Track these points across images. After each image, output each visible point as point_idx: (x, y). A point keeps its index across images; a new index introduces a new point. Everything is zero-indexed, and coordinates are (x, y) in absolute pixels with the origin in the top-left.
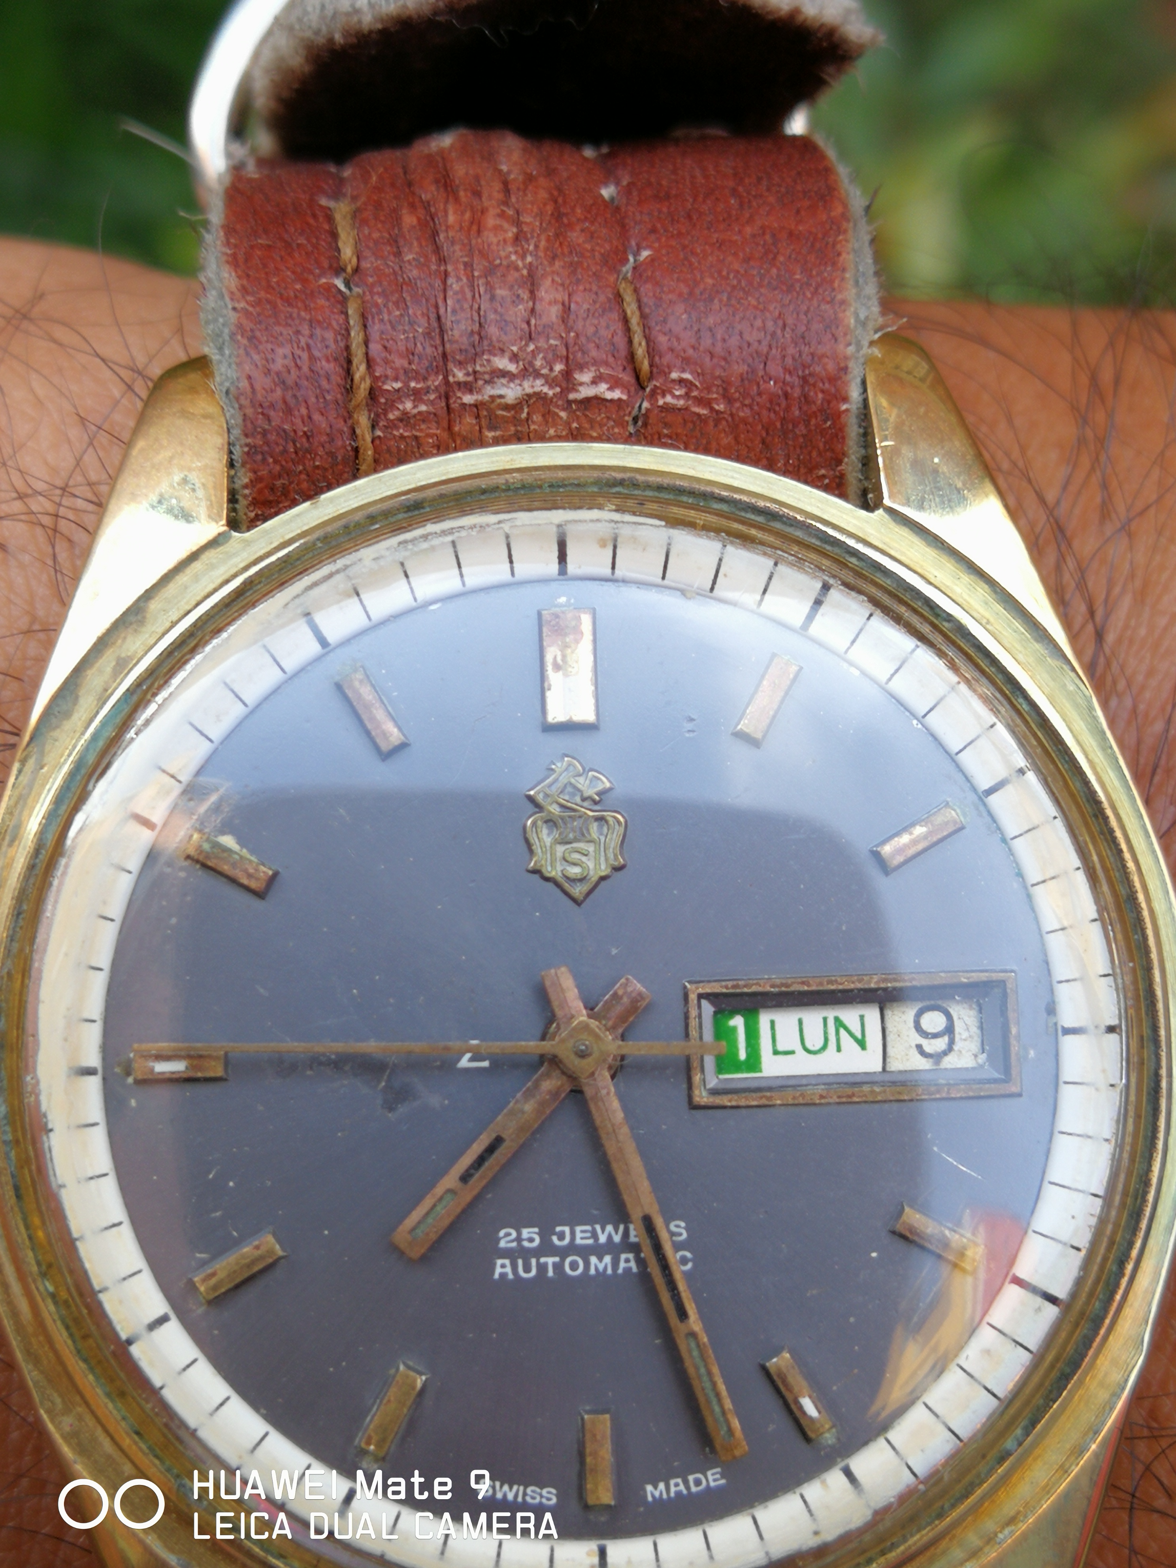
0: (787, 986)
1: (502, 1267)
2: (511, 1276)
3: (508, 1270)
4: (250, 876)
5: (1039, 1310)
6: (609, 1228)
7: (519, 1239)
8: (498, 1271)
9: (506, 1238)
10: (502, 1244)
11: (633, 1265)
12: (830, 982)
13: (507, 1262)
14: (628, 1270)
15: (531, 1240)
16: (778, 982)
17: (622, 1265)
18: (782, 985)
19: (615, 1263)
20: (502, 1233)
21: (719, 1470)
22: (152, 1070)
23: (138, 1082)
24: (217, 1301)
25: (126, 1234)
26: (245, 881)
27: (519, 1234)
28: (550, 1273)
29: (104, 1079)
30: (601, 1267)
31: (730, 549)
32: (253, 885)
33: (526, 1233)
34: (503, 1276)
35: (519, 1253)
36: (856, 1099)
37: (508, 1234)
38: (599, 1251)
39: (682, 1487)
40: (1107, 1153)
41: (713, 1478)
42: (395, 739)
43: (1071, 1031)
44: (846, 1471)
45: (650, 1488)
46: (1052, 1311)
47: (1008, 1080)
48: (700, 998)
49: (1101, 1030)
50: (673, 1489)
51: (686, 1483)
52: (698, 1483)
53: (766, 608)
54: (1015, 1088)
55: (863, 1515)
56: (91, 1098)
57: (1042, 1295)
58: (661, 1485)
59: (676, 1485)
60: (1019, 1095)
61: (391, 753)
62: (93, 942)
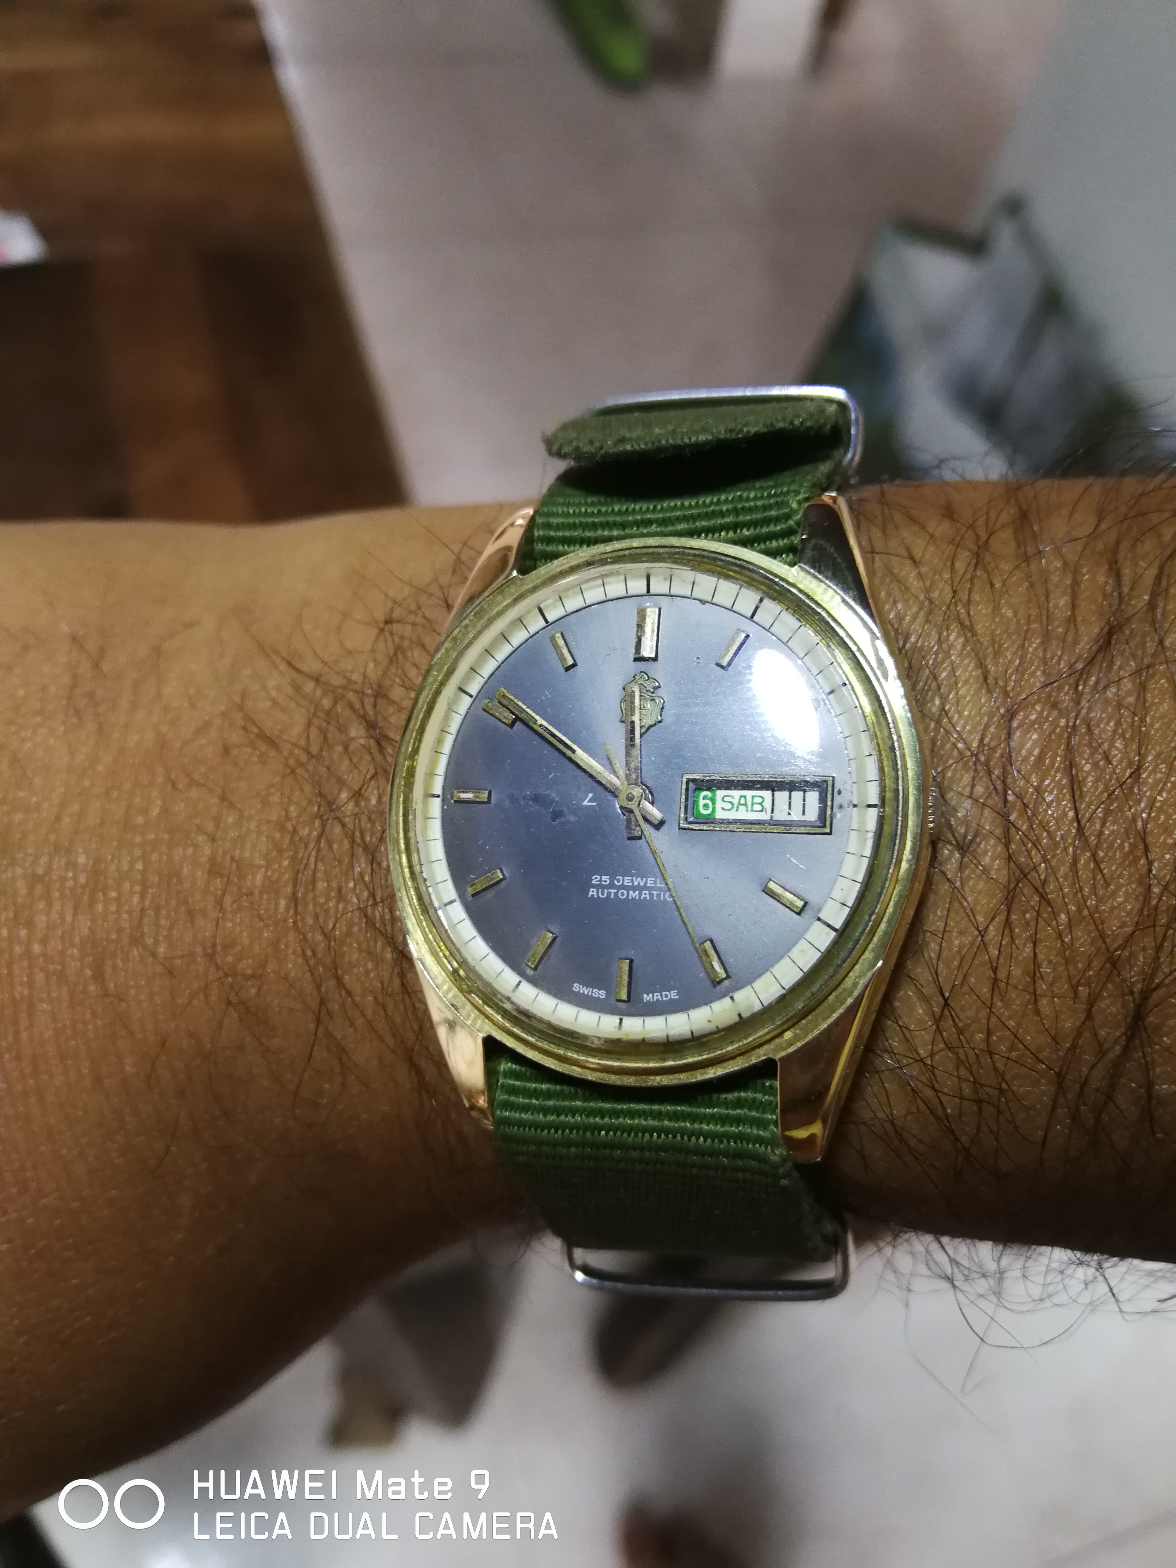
0: (727, 777)
1: (592, 892)
2: (595, 896)
3: (595, 893)
4: (506, 718)
5: (827, 933)
6: (639, 879)
7: (600, 880)
8: (591, 893)
9: (596, 880)
10: (594, 882)
11: (648, 896)
13: (595, 890)
14: (645, 898)
15: (606, 881)
16: (722, 776)
17: (643, 896)
18: (725, 777)
19: (640, 895)
20: (594, 877)
21: (676, 991)
22: (458, 797)
23: (455, 802)
24: (473, 896)
25: (444, 864)
26: (504, 720)
27: (601, 878)
28: (612, 896)
29: (444, 799)
30: (634, 896)
31: (721, 581)
32: (506, 721)
33: (604, 878)
34: (593, 895)
35: (600, 887)
36: (752, 830)
37: (596, 878)
38: (634, 888)
39: (659, 997)
40: (865, 863)
41: (673, 995)
42: (570, 662)
43: (855, 806)
44: (732, 998)
45: (645, 996)
46: (833, 934)
47: (824, 826)
48: (688, 781)
49: (869, 806)
50: (655, 998)
51: (661, 996)
52: (666, 996)
53: (735, 608)
54: (828, 830)
55: (737, 1019)
56: (435, 807)
57: (829, 926)
58: (651, 995)
59: (657, 996)
60: (830, 834)
61: (568, 669)
62: (439, 741)
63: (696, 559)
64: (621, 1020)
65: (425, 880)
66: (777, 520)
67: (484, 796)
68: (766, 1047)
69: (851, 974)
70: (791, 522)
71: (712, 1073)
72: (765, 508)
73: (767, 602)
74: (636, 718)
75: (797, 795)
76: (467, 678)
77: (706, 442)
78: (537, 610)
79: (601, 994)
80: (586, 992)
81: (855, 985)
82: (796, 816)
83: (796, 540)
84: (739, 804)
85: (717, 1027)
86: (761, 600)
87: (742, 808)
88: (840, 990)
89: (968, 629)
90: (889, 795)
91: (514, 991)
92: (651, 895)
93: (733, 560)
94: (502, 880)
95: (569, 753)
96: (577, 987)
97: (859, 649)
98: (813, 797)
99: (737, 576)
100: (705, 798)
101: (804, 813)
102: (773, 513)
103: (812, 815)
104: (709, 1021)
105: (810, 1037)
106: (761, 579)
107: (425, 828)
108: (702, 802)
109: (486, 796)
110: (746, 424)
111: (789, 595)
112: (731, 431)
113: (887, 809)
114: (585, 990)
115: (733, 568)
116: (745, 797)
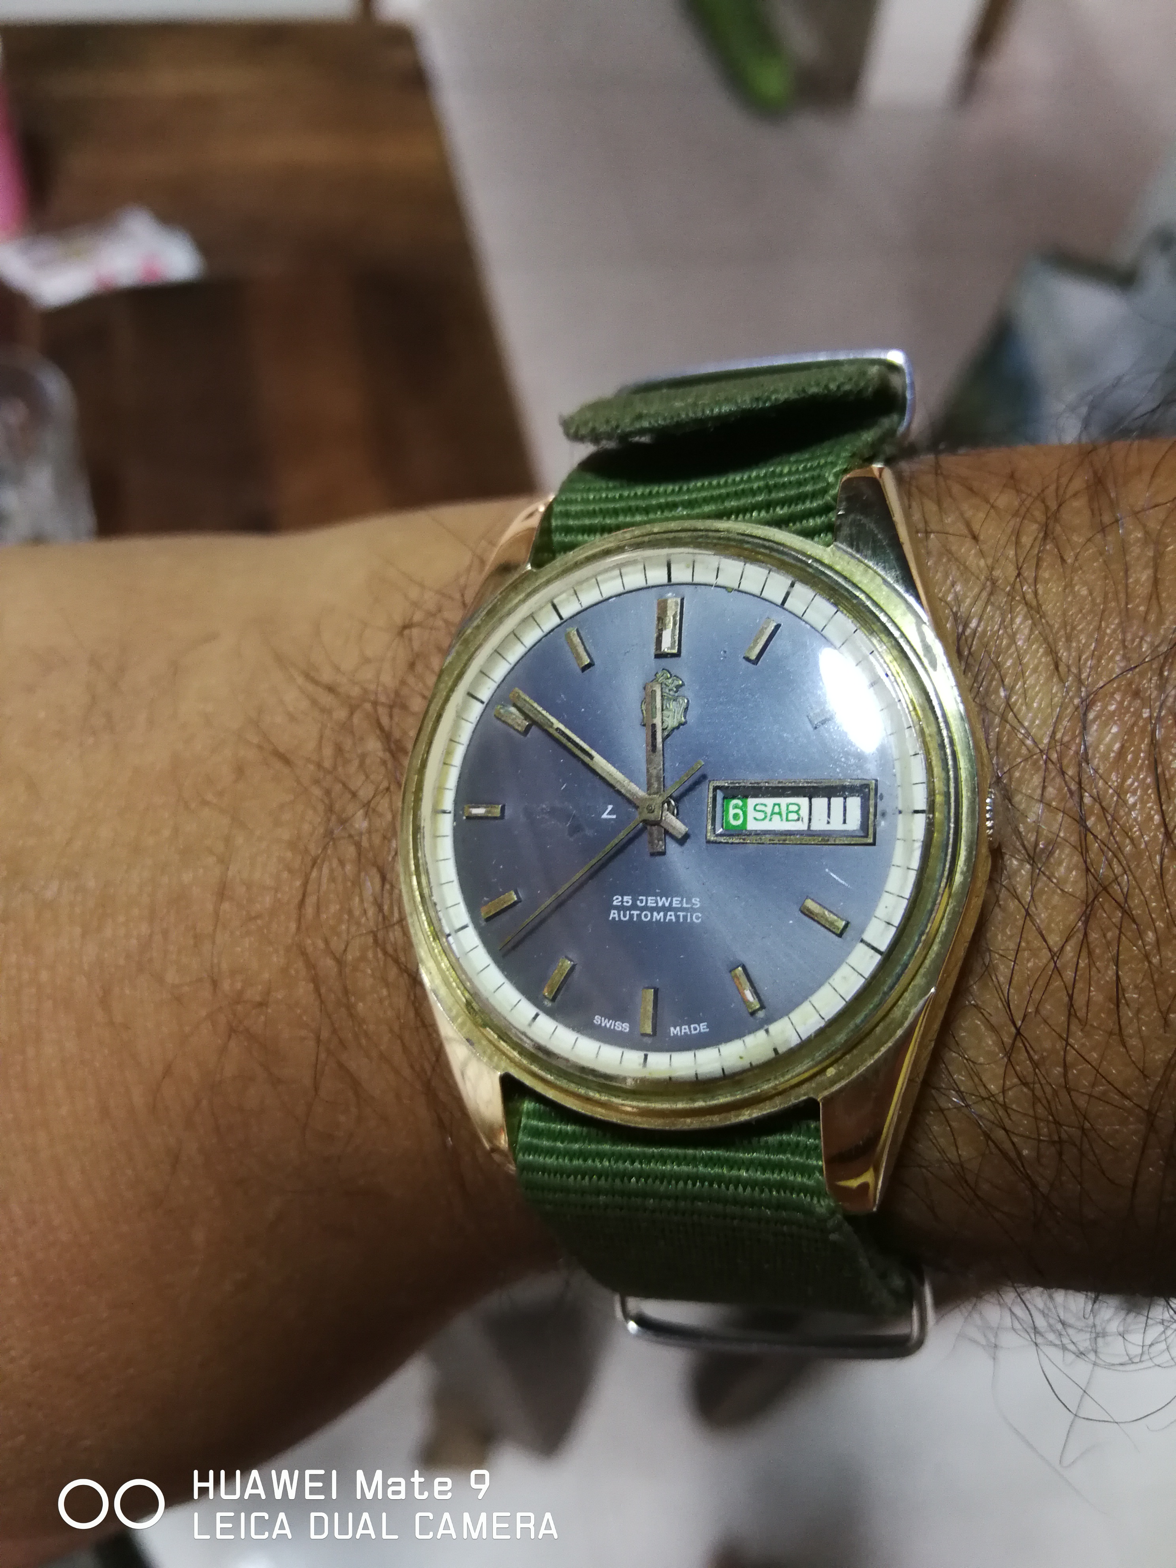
0: (758, 783)
1: (614, 914)
2: (617, 919)
3: (616, 916)
4: (519, 725)
5: (872, 957)
6: (664, 899)
7: (622, 902)
8: (612, 916)
9: (617, 901)
10: (615, 903)
11: (673, 918)
12: (779, 782)
13: (616, 912)
14: (670, 920)
15: (627, 902)
16: (753, 782)
17: (668, 918)
18: (755, 783)
19: (665, 916)
20: (615, 898)
21: (706, 1023)
22: (471, 813)
23: (467, 818)
24: (488, 919)
25: (456, 887)
26: (517, 727)
27: (623, 898)
28: (635, 919)
29: (455, 816)
30: (658, 918)
31: (748, 565)
32: (520, 729)
33: (626, 898)
34: (614, 918)
35: (621, 908)
36: (787, 842)
37: (617, 899)
38: (658, 909)
39: (687, 1030)
40: (912, 876)
41: (703, 1027)
42: (587, 661)
43: (900, 812)
44: (767, 1031)
45: (672, 1029)
46: (878, 958)
47: (866, 836)
48: (716, 788)
49: (916, 812)
50: (683, 1031)
51: (690, 1028)
52: (695, 1029)
53: (764, 595)
54: (870, 840)
55: (772, 1055)
56: (446, 824)
57: (874, 948)
58: (678, 1028)
59: (685, 1029)
60: (874, 844)
61: (585, 668)
62: (448, 753)
63: (721, 542)
64: (646, 1056)
65: (435, 904)
66: (814, 496)
67: (497, 811)
68: (805, 1086)
69: (900, 1002)
70: (828, 498)
71: (746, 1116)
72: (800, 483)
73: (798, 586)
74: (658, 721)
75: (837, 802)
76: (476, 683)
77: (730, 414)
78: (550, 606)
79: (625, 1027)
80: (608, 1026)
81: (905, 1015)
82: (836, 825)
83: (832, 516)
84: (773, 813)
85: (751, 1064)
86: (792, 585)
87: (776, 818)
88: (888, 1020)
89: (1035, 610)
90: (939, 799)
91: (530, 1025)
92: (677, 917)
93: (761, 542)
94: (515, 903)
95: (587, 759)
96: (597, 1020)
97: (903, 635)
98: (854, 803)
99: (766, 559)
100: (736, 807)
101: (845, 822)
102: (809, 488)
103: (854, 823)
104: (741, 1058)
105: (855, 1074)
106: (792, 561)
107: (434, 847)
108: (732, 812)
109: (499, 810)
110: (775, 391)
111: (823, 577)
112: (757, 399)
113: (937, 814)
114: (607, 1023)
115: (762, 550)
116: (779, 805)
